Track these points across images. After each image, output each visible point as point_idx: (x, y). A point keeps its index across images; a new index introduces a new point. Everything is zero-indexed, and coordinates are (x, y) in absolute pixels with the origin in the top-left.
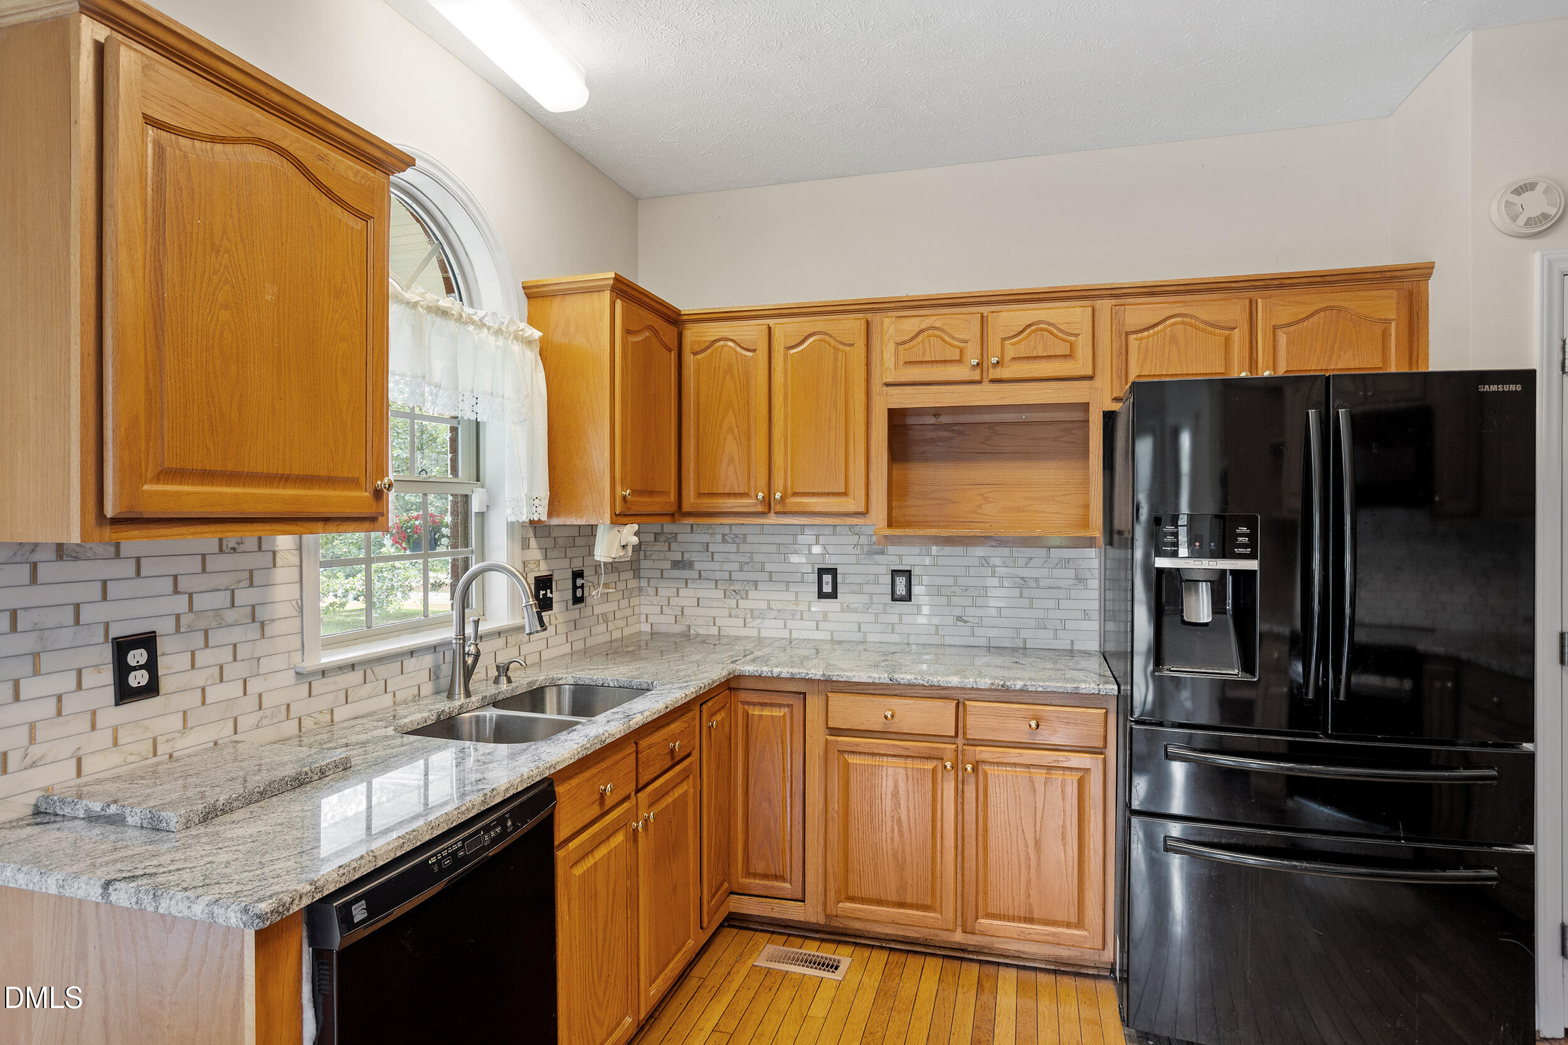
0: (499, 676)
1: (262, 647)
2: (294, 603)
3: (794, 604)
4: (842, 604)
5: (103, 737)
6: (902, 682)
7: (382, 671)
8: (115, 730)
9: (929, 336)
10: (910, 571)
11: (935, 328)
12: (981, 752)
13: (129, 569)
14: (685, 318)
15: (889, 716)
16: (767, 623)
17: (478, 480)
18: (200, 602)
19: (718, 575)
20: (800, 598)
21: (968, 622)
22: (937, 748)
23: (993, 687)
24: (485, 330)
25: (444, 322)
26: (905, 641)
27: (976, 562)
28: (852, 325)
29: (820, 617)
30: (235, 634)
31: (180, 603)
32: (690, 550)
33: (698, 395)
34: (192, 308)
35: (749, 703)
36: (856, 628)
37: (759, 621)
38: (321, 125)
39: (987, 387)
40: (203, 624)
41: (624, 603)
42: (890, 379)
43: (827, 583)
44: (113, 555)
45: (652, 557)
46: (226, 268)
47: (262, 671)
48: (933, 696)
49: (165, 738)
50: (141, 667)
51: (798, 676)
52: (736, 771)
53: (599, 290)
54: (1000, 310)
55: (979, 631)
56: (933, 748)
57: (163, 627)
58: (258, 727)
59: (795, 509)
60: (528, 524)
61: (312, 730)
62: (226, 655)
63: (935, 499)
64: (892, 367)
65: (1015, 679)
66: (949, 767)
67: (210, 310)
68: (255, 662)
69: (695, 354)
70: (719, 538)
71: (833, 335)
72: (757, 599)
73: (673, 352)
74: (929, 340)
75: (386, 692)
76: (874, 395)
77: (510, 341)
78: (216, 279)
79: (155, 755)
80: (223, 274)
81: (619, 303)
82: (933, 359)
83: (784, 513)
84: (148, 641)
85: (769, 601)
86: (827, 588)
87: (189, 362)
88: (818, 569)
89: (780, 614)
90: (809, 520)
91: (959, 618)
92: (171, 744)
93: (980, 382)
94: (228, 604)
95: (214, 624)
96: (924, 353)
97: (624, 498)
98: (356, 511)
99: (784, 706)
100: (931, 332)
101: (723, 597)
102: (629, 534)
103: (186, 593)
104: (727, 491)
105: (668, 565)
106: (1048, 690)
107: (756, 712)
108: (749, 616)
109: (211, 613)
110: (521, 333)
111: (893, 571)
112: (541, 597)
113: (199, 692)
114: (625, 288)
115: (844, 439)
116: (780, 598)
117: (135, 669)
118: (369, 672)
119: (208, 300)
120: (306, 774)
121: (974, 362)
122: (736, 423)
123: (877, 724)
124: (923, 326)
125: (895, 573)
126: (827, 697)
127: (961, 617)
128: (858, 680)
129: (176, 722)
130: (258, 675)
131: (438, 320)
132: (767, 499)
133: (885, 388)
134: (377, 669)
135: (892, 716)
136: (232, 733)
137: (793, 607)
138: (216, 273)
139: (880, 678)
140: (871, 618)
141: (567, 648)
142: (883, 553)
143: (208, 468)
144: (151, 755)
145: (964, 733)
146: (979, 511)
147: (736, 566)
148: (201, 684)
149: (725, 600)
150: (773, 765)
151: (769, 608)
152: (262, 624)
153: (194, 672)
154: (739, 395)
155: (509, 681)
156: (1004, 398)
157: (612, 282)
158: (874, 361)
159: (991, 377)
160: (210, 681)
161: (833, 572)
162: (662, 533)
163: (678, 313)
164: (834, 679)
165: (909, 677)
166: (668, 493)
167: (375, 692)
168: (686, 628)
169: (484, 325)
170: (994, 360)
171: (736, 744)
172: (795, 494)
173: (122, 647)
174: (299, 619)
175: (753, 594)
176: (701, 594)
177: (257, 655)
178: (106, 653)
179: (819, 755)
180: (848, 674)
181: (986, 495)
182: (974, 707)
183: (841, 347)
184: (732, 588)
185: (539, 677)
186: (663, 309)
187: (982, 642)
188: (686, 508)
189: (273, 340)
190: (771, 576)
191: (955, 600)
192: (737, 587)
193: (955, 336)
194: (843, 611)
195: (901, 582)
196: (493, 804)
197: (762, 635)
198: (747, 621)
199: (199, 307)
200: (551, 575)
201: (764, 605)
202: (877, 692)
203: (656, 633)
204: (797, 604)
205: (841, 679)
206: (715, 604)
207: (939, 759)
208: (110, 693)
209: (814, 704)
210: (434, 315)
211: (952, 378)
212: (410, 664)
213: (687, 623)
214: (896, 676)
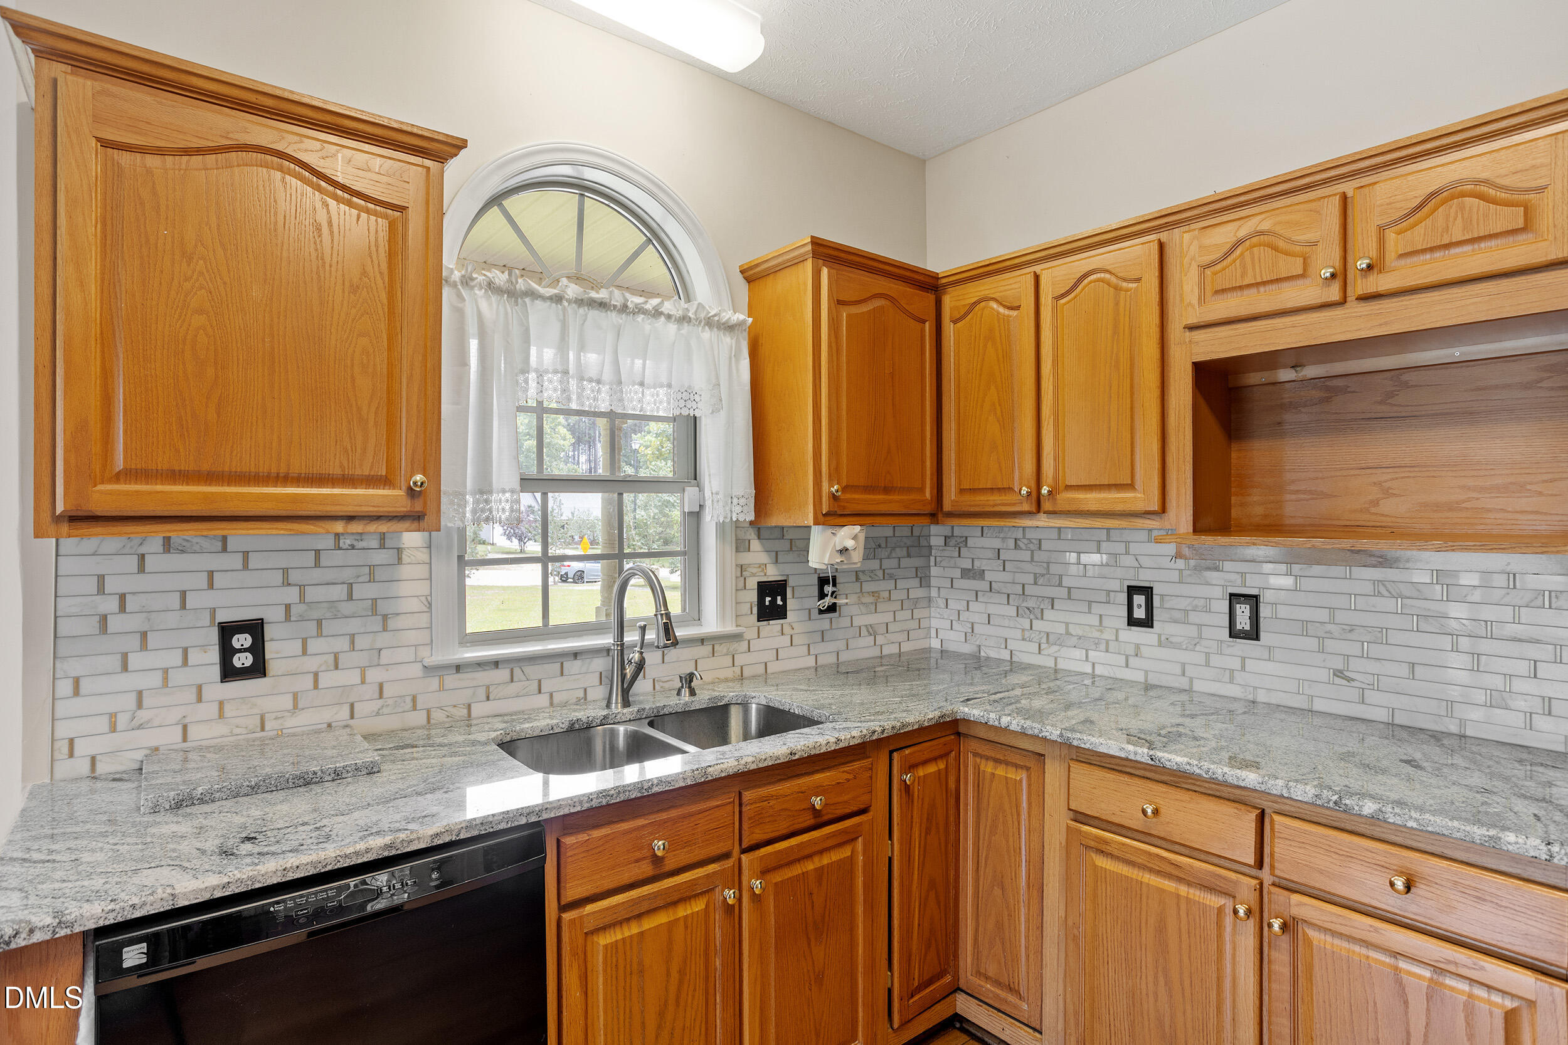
0: (682, 687)
1: (383, 639)
2: (423, 599)
3: (1098, 631)
4: (1160, 635)
5: (209, 710)
6: (1168, 765)
7: (534, 671)
8: (221, 704)
9: (1252, 247)
10: (1256, 597)
11: (1262, 233)
12: (1300, 904)
13: (236, 561)
14: (944, 281)
15: (1149, 811)
16: (1065, 652)
17: (695, 479)
18: (312, 594)
19: (1009, 589)
20: (1106, 622)
21: (1353, 680)
22: (1225, 878)
23: (1319, 802)
24: (663, 319)
25: (604, 314)
26: (1251, 697)
27: (1368, 588)
28: (1140, 251)
29: (1131, 651)
30: (354, 625)
31: (291, 595)
32: (981, 557)
33: (957, 370)
34: (157, 315)
35: (981, 756)
36: (1178, 671)
37: (1056, 648)
38: (333, 122)
39: (1354, 309)
40: (316, 615)
41: (905, 614)
42: (1192, 320)
43: (1140, 606)
44: (220, 549)
45: (943, 564)
46: (201, 273)
47: (383, 661)
48: (1223, 795)
49: (274, 715)
50: (246, 650)
51: (1030, 732)
52: (966, 839)
53: (798, 262)
54: (1377, 180)
55: (1372, 696)
56: (1220, 876)
57: (272, 616)
58: (378, 714)
59: (1068, 508)
60: (748, 525)
61: (444, 723)
62: (342, 644)
63: (1297, 492)
64: (1195, 301)
65: (1363, 795)
66: (1241, 913)
67: (180, 316)
68: (375, 652)
69: (955, 322)
70: (1011, 543)
71: (1113, 271)
72: (1053, 622)
73: (927, 324)
74: (1252, 254)
75: (540, 692)
76: (1172, 346)
77: (700, 328)
78: (188, 285)
79: (263, 729)
80: (198, 280)
81: (825, 272)
82: (1259, 280)
83: (1054, 513)
84: (255, 628)
85: (1067, 624)
86: (1140, 613)
87: (153, 366)
88: (1128, 587)
89: (1081, 641)
90: (1087, 521)
91: (1338, 673)
92: (280, 721)
93: (1343, 302)
94: (344, 596)
95: (328, 615)
96: (1244, 274)
97: (834, 497)
98: (381, 509)
99: (1022, 767)
100: (1255, 240)
101: (1015, 615)
102: (849, 536)
103: (297, 585)
104: (989, 486)
105: (957, 573)
106: (1430, 829)
107: (988, 768)
108: (1044, 640)
109: (325, 605)
110: (716, 318)
111: (1231, 595)
112: (767, 603)
113: (311, 677)
114: (835, 253)
115: (1128, 411)
116: (1082, 621)
117: (240, 651)
118: (517, 671)
119: (178, 307)
120: (315, 773)
121: (1326, 273)
122: (999, 400)
123: (1135, 821)
124: (1242, 233)
125: (1234, 598)
126: (1069, 766)
127: (1341, 672)
128: (1105, 751)
129: (287, 702)
130: (379, 665)
131: (594, 314)
132: (1034, 494)
133: (1188, 333)
134: (527, 669)
135: (1156, 812)
136: (348, 717)
137: (1096, 634)
138: (186, 280)
139: (1136, 754)
140: (1200, 659)
141: (810, 662)
142: (1217, 569)
143: (177, 468)
144: (259, 729)
145: (1272, 867)
146: (1373, 510)
147: (1030, 579)
148: (314, 669)
149: (1017, 619)
150: (1008, 842)
151: (1068, 633)
152: (385, 618)
153: (306, 658)
154: (1002, 365)
155: (693, 693)
156: (1386, 323)
157: (809, 247)
158: (1171, 297)
159: (1360, 291)
160: (323, 668)
161: (1148, 591)
162: (953, 536)
163: (935, 277)
164: (1075, 743)
165: (1179, 759)
166: (922, 490)
167: (525, 691)
168: (976, 649)
169: (661, 313)
170: (1362, 264)
171: (966, 805)
172: (1069, 488)
173: (227, 631)
174: (429, 614)
175: (1048, 614)
176: (992, 609)
177: (378, 646)
178: (214, 635)
179: (1061, 843)
180: (1093, 739)
181: (1386, 485)
182: (1287, 827)
183: (1125, 284)
184: (1025, 604)
185: (729, 693)
186: (908, 274)
187: (1381, 715)
188: (947, 506)
189: (263, 340)
190: (1069, 592)
191: (1330, 644)
192: (1031, 603)
193: (1294, 238)
194: (1160, 645)
195: (1243, 613)
196: (409, 850)
197: (1059, 667)
198: (1043, 646)
199: (165, 314)
200: (785, 581)
201: (1061, 629)
202: (1137, 772)
203: (947, 651)
204: (1101, 631)
205: (1083, 746)
206: (1006, 623)
207: (1230, 895)
208: (216, 671)
209: (1054, 771)
210: (586, 308)
211: (1290, 305)
212: (572, 666)
213: (978, 643)
214: (1159, 754)
